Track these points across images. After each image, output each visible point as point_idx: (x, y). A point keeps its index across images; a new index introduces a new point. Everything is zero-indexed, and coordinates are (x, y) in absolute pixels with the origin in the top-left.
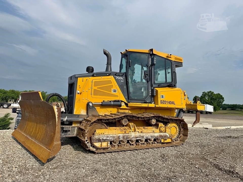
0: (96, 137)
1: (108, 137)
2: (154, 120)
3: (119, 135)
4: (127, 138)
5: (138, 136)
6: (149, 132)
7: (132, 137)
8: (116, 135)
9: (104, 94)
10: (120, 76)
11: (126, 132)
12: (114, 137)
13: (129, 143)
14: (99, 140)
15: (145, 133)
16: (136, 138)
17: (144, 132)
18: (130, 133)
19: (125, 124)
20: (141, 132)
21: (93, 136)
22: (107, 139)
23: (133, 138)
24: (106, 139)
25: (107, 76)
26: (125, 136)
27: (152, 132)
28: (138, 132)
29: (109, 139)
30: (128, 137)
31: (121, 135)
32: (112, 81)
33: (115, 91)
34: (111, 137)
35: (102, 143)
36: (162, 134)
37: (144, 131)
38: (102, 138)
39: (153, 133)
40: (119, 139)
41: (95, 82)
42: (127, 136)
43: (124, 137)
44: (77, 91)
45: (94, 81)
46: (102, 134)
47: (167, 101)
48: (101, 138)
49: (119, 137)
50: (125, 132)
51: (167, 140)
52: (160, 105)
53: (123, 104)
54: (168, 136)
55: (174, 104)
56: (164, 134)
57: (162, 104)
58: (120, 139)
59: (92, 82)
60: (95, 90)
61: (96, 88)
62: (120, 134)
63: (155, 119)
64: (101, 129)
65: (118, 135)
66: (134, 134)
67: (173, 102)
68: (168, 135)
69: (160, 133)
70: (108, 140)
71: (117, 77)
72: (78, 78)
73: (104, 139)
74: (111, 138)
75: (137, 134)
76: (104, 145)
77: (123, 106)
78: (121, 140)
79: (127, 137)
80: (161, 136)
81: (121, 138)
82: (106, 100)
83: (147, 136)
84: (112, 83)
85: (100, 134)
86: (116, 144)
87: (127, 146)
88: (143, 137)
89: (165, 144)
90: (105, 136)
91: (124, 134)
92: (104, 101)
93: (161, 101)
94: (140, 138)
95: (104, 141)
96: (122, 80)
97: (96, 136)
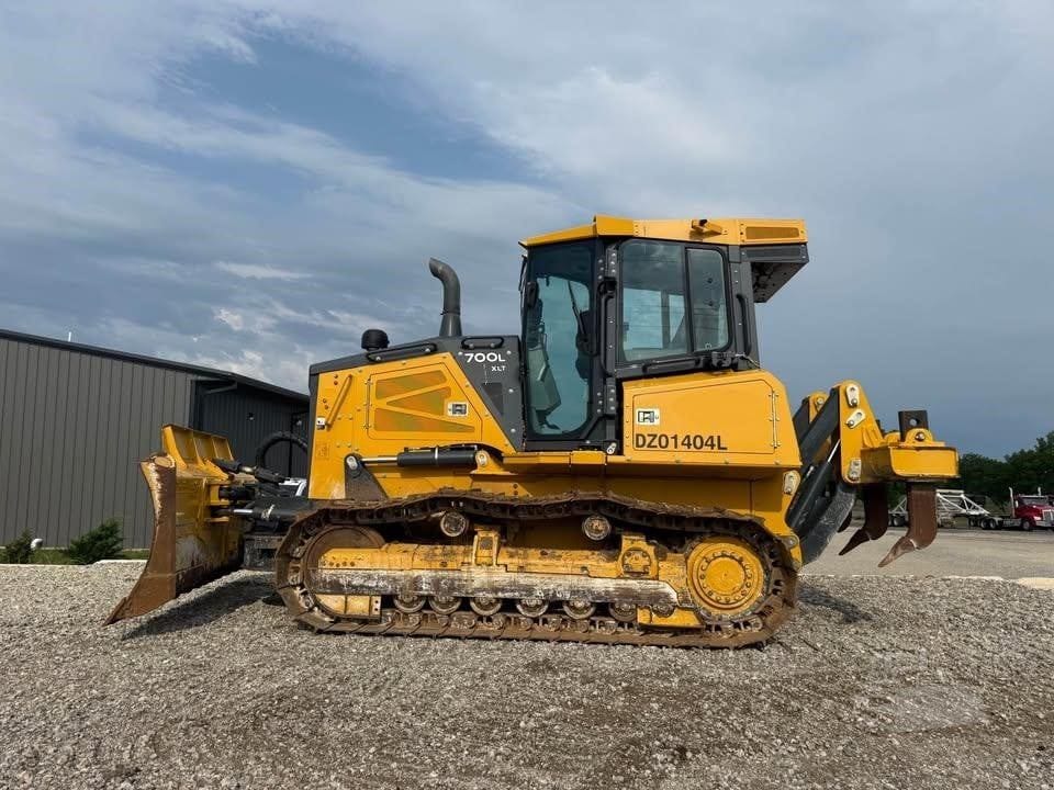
0: (326, 573)
1: (369, 577)
2: (596, 523)
3: (416, 573)
4: (454, 589)
5: (504, 583)
6: (563, 570)
7: (476, 584)
8: (403, 573)
9: (415, 424)
10: (489, 347)
11: (449, 563)
12: (395, 580)
13: (470, 609)
14: (336, 588)
15: (539, 576)
16: (496, 590)
17: (533, 569)
18: (464, 569)
19: (454, 535)
20: (521, 569)
21: (314, 571)
22: (366, 584)
23: (479, 590)
24: (362, 586)
25: (428, 354)
26: (443, 578)
27: (578, 571)
28: (506, 566)
29: (374, 584)
30: (457, 583)
31: (426, 575)
32: (445, 373)
33: (458, 409)
34: (383, 578)
35: (349, 599)
36: (634, 584)
37: (535, 565)
38: (348, 579)
39: (583, 578)
40: (416, 590)
41: (378, 382)
42: (453, 580)
43: (436, 583)
44: (319, 419)
45: (374, 380)
46: (345, 564)
47: (675, 437)
48: (341, 581)
49: (416, 582)
50: (444, 564)
51: (673, 617)
52: (632, 455)
53: (483, 458)
54: (674, 596)
55: (719, 448)
56: (643, 586)
57: (645, 448)
58: (421, 589)
59: (369, 383)
60: (378, 410)
61: (382, 404)
62: (421, 572)
63: (606, 516)
64: (356, 547)
65: (411, 573)
66: (484, 575)
67: (711, 437)
68: (668, 589)
69: (623, 582)
70: (370, 588)
71: (472, 355)
72: (318, 374)
73: (354, 583)
74: (381, 584)
75: (501, 577)
76: (359, 605)
77: (483, 466)
78: (426, 593)
79: (453, 584)
80: (627, 594)
81: (424, 588)
82: (415, 446)
83: (552, 586)
84: (444, 379)
85: (338, 565)
86: (411, 610)
87: (460, 621)
88: (529, 590)
89: (664, 636)
90: (360, 572)
91: (436, 570)
92: (406, 449)
93: (638, 435)
94: (517, 594)
95: (358, 591)
96: (497, 363)
97: (326, 571)
